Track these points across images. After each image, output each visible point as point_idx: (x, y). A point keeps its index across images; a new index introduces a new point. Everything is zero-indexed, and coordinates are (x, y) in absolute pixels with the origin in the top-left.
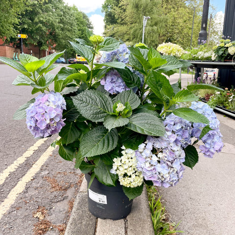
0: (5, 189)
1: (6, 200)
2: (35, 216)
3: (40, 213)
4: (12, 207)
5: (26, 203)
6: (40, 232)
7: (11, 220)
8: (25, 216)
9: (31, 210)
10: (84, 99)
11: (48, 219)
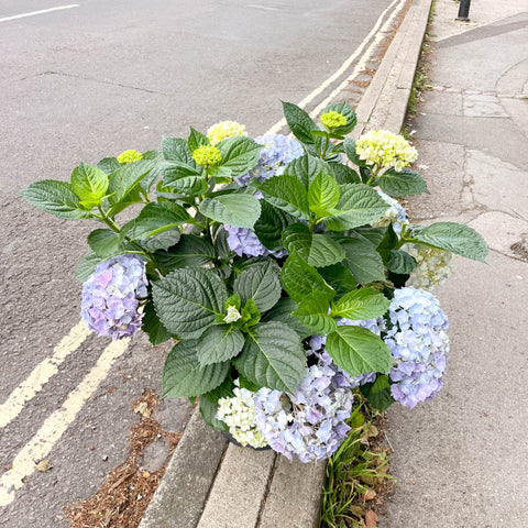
0: (94, 345)
1: (94, 370)
2: (136, 411)
3: (145, 404)
4: (102, 386)
5: (125, 380)
6: (139, 442)
7: (97, 414)
8: (120, 408)
9: (132, 396)
10: (174, 287)
11: (157, 417)
